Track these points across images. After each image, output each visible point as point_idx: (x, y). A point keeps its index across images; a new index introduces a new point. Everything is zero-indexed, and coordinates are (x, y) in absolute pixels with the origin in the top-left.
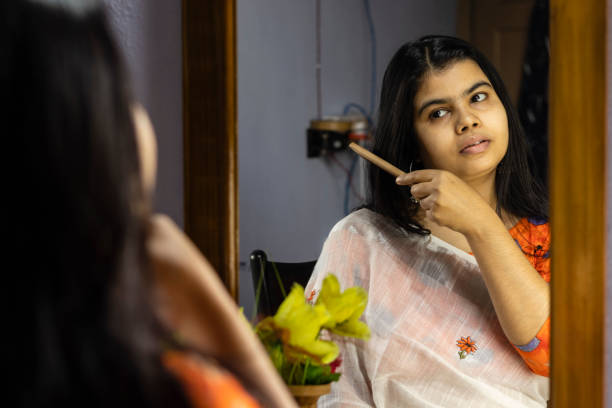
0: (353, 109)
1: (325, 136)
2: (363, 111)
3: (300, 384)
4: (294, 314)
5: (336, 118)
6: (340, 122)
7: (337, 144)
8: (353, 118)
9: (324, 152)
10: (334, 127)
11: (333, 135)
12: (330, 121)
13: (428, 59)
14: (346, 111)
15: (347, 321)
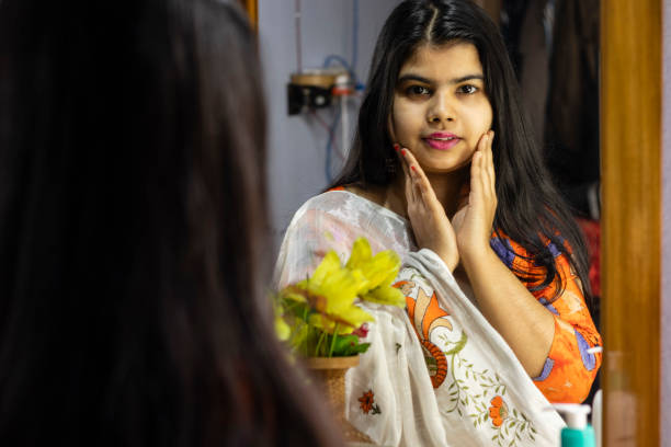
0: (334, 62)
1: (307, 92)
2: (344, 63)
3: (327, 356)
4: (329, 281)
5: (317, 72)
6: (323, 75)
7: (320, 100)
8: (335, 71)
9: (305, 109)
10: (316, 81)
11: (316, 91)
12: (311, 75)
13: (430, 28)
14: (327, 64)
15: (378, 287)
